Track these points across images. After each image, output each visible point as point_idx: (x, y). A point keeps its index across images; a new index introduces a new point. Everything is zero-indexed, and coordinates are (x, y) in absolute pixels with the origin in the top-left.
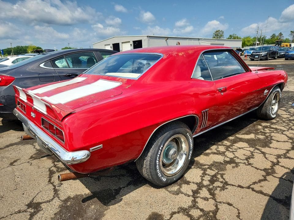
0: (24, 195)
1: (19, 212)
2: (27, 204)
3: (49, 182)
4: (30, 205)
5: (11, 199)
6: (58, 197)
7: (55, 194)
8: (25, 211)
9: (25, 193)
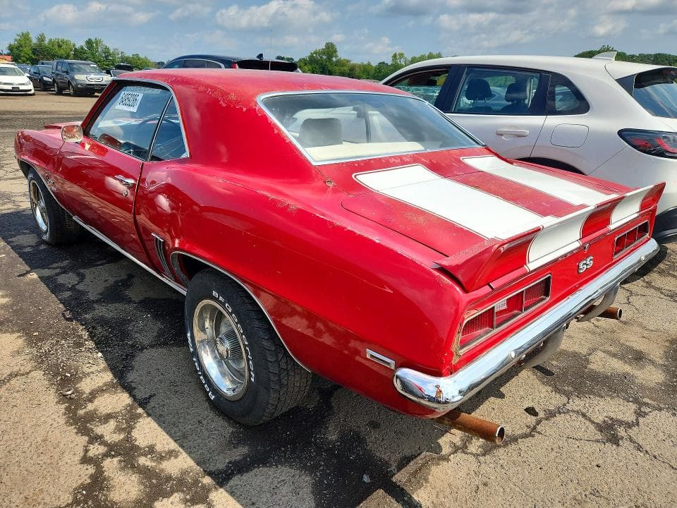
0: (600, 462)
1: (639, 448)
2: (615, 446)
3: (533, 436)
4: (615, 440)
5: (627, 482)
6: (565, 405)
7: (560, 413)
8: (631, 440)
9: (594, 464)
